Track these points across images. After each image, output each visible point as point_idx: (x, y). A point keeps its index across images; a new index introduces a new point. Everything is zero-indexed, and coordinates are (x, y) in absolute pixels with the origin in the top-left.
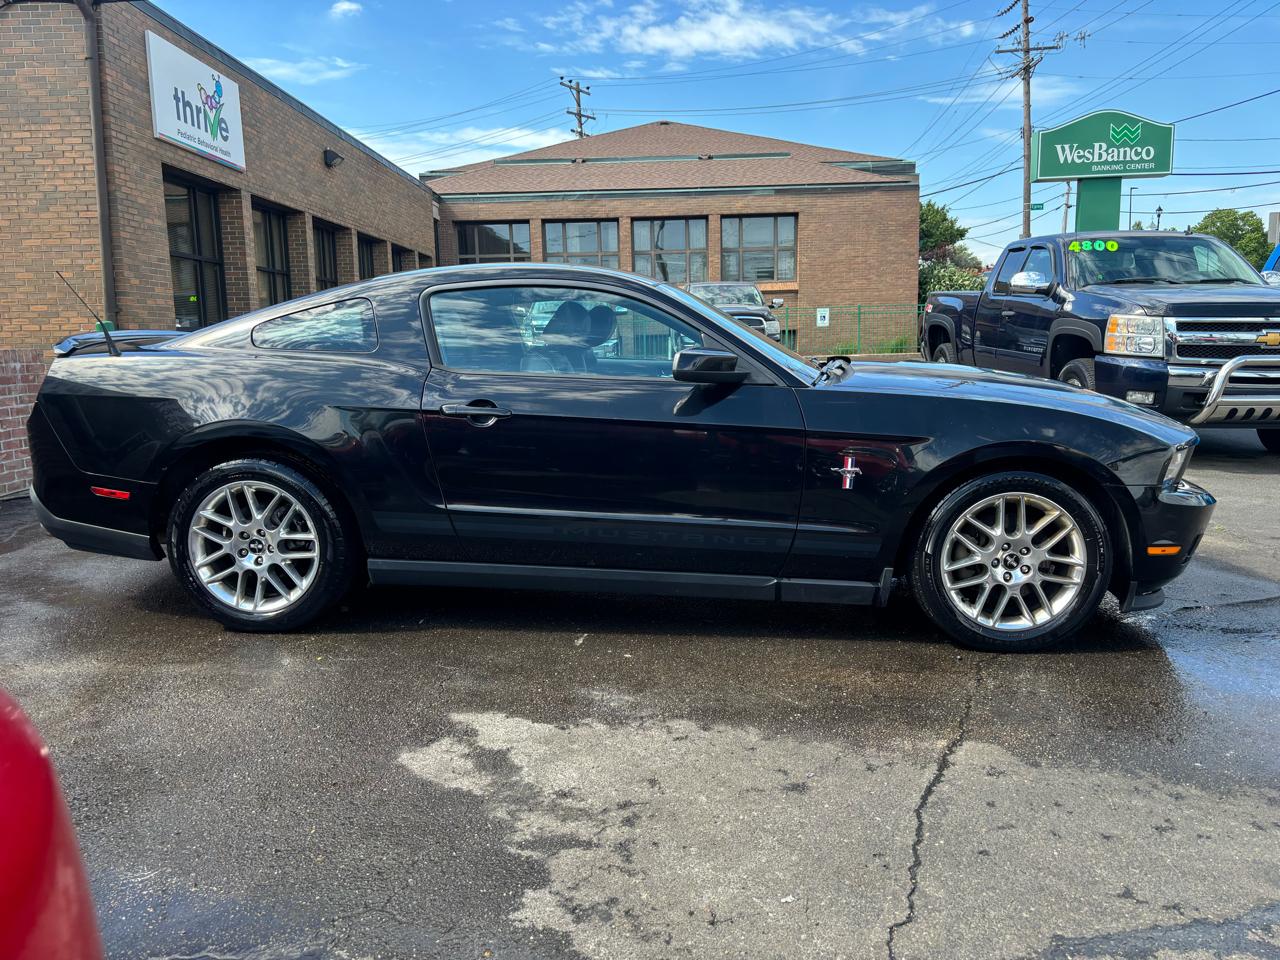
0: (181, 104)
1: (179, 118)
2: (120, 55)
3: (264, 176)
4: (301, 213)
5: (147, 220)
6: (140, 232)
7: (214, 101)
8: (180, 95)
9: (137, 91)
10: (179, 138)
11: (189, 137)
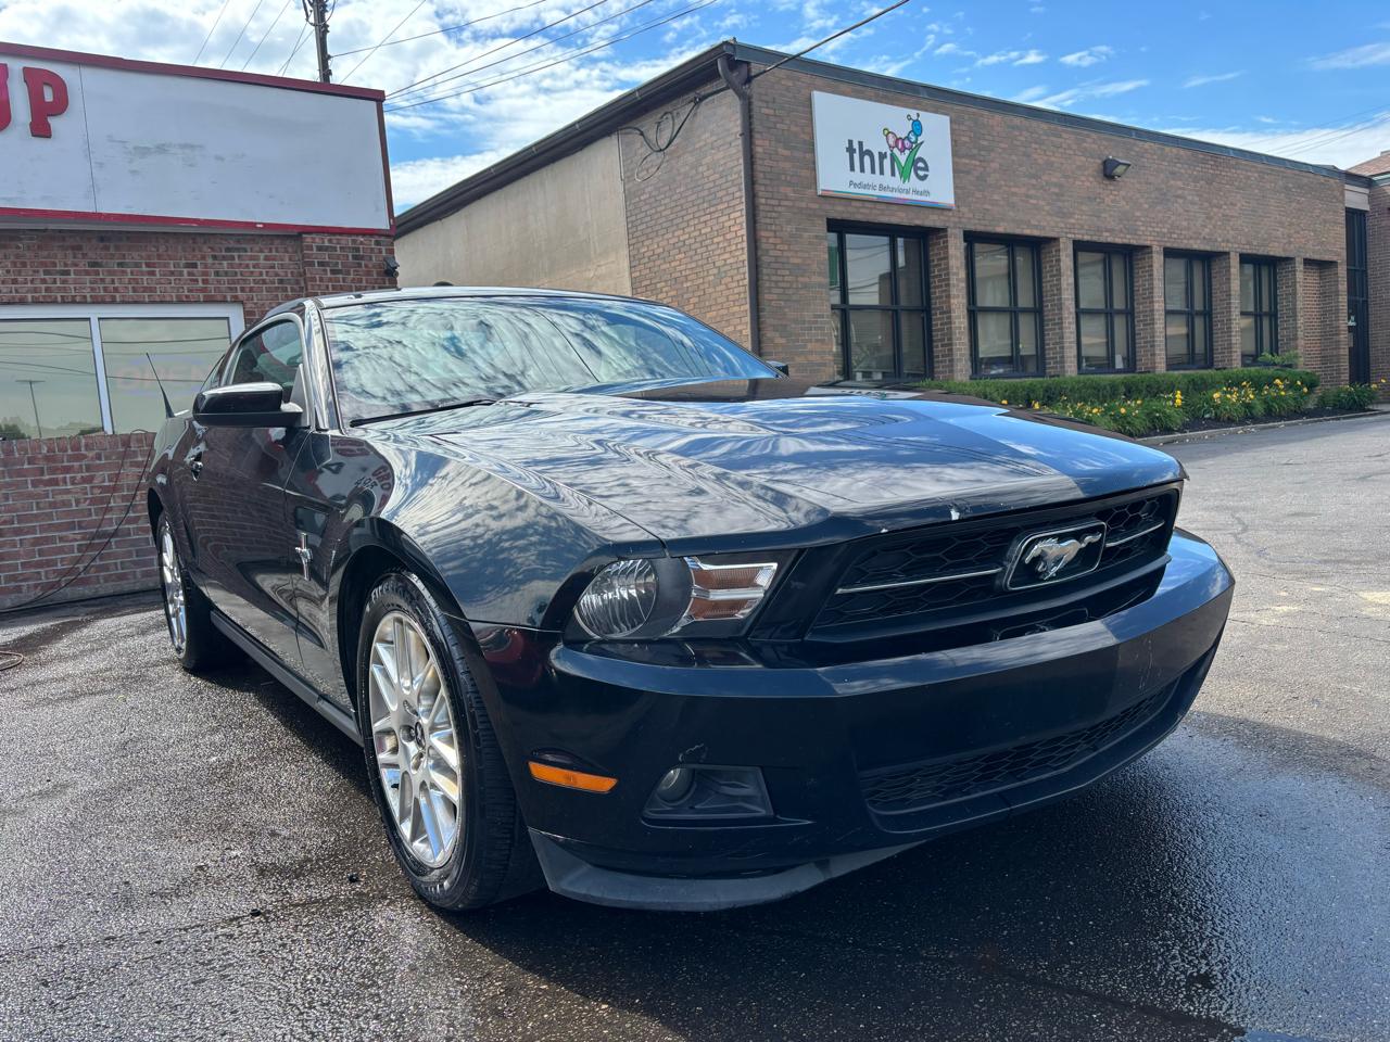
0: (856, 156)
1: (852, 169)
2: (775, 123)
3: (989, 207)
4: (1055, 239)
5: (800, 279)
6: (791, 292)
7: (909, 143)
8: (856, 146)
9: (797, 154)
10: (852, 190)
11: (866, 186)
